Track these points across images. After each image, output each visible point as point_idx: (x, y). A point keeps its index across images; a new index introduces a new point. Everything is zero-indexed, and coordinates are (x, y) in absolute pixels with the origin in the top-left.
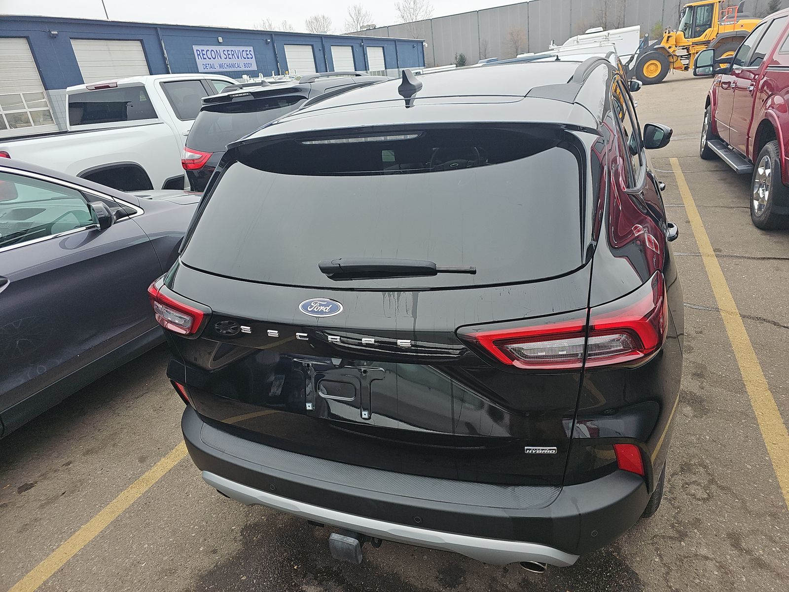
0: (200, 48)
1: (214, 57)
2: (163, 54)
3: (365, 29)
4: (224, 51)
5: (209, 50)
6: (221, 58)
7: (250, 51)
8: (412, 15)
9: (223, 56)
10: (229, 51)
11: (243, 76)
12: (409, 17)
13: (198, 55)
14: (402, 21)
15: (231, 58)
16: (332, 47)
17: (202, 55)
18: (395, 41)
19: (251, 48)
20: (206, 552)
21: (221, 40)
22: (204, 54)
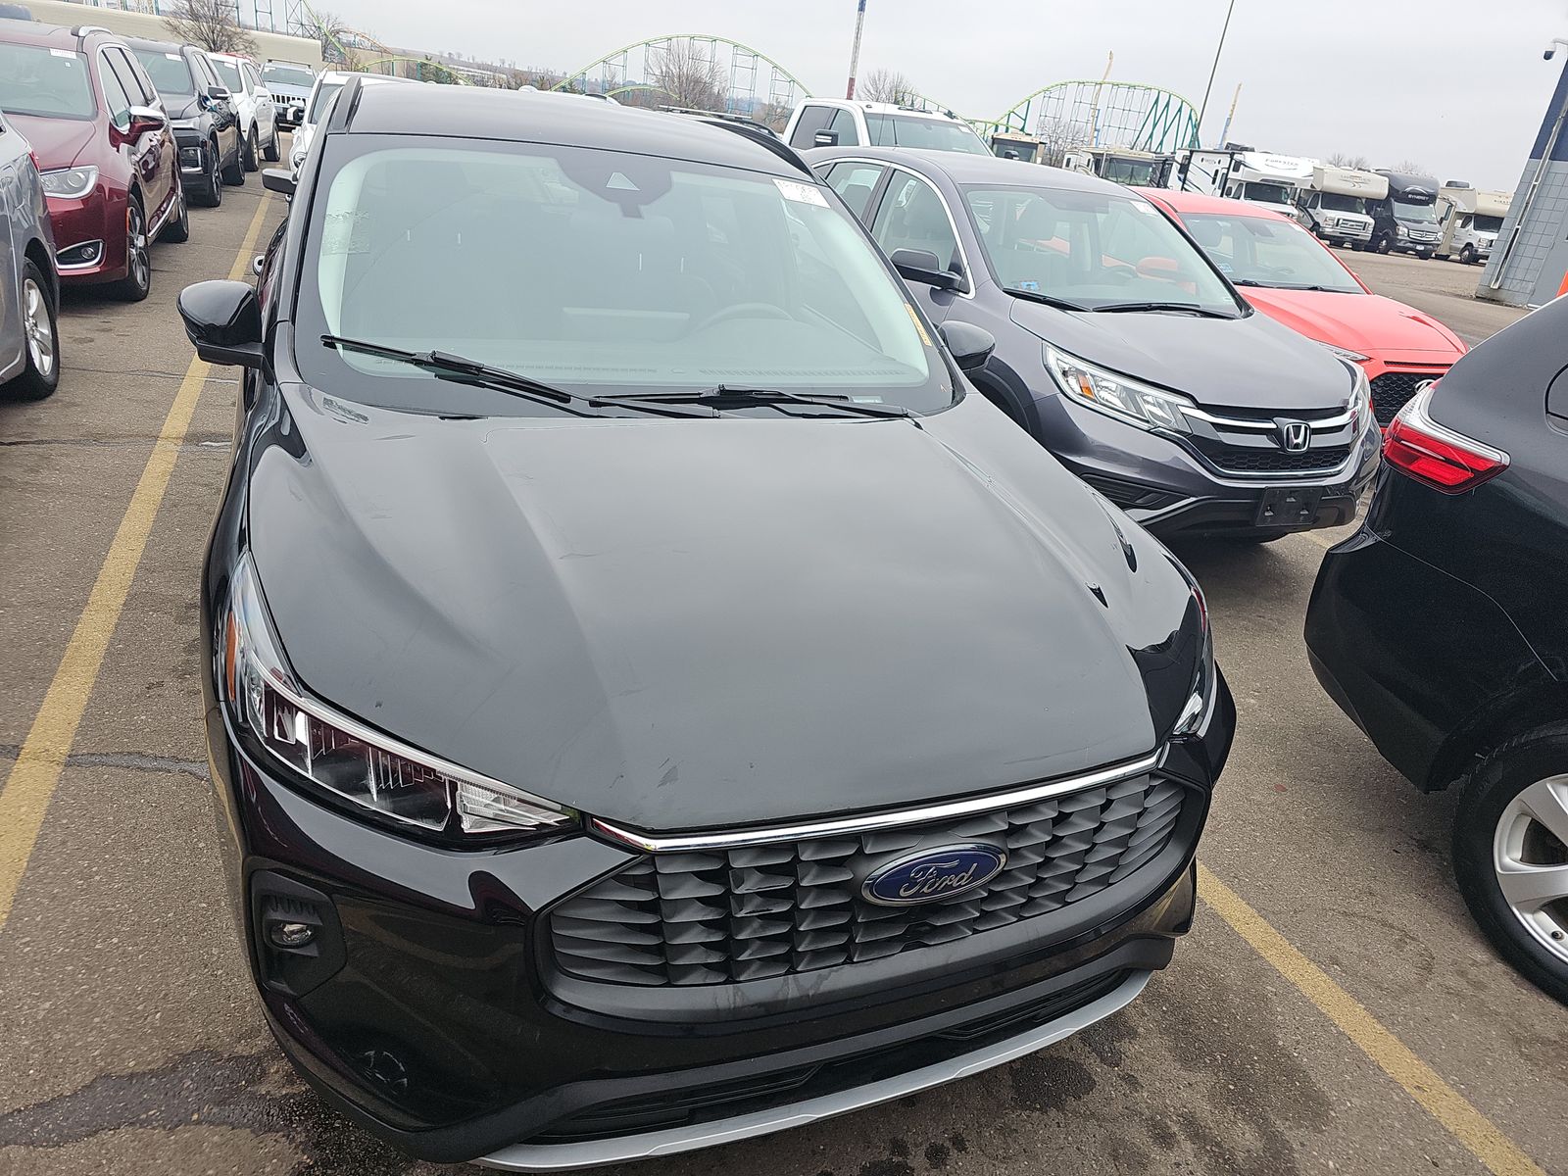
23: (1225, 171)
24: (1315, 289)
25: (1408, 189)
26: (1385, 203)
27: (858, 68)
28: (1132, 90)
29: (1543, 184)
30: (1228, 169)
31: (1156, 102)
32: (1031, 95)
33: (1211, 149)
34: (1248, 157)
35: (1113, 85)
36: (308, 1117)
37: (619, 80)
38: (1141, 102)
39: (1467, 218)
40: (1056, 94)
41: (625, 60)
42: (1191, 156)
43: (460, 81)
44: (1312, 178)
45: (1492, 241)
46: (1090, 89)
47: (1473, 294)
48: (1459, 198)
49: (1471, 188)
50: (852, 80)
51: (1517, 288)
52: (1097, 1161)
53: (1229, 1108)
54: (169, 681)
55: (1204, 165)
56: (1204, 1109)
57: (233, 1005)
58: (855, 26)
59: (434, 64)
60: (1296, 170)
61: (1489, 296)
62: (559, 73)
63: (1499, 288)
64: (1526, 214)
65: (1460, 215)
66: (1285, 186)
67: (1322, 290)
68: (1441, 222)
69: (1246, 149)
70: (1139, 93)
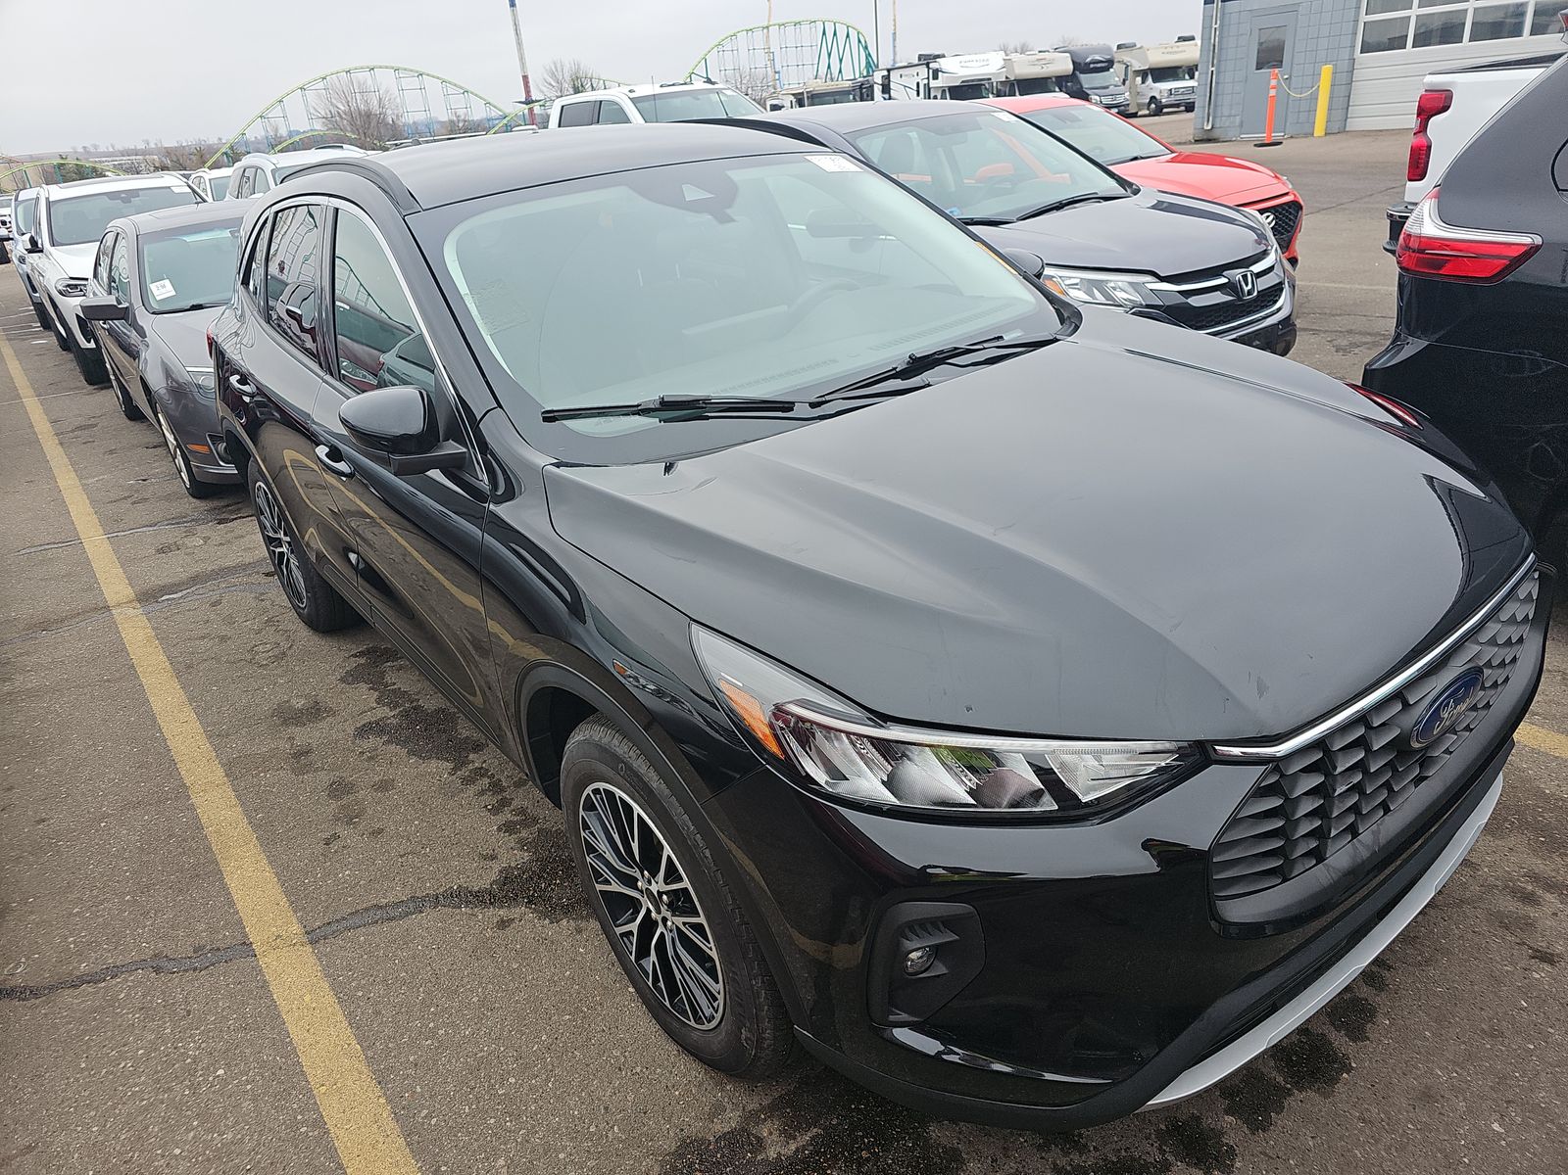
23: (926, 81)
24: (1135, 159)
25: (1088, 60)
26: (1072, 77)
27: (528, 64)
28: (798, 26)
29: (1222, 25)
30: (928, 78)
31: (824, 33)
32: (705, 52)
33: (906, 64)
34: (942, 64)
35: (780, 25)
36: (835, 1157)
37: (283, 132)
38: (810, 36)
39: (1144, 74)
40: (728, 47)
41: (283, 110)
42: (889, 75)
43: (107, 173)
44: (1004, 69)
45: (1171, 90)
46: (759, 35)
47: (1191, 138)
48: (1132, 58)
49: (1138, 46)
50: (525, 78)
51: (1227, 124)
52: (1495, 936)
53: (1554, 856)
54: (343, 831)
55: (905, 81)
56: (1538, 864)
57: (677, 1093)
58: (512, 23)
59: (71, 161)
60: (988, 65)
61: (1205, 137)
62: (213, 140)
63: (1212, 127)
64: (1216, 55)
65: (1137, 73)
66: (983, 82)
67: (1142, 158)
68: (1124, 83)
69: (938, 56)
70: (805, 27)
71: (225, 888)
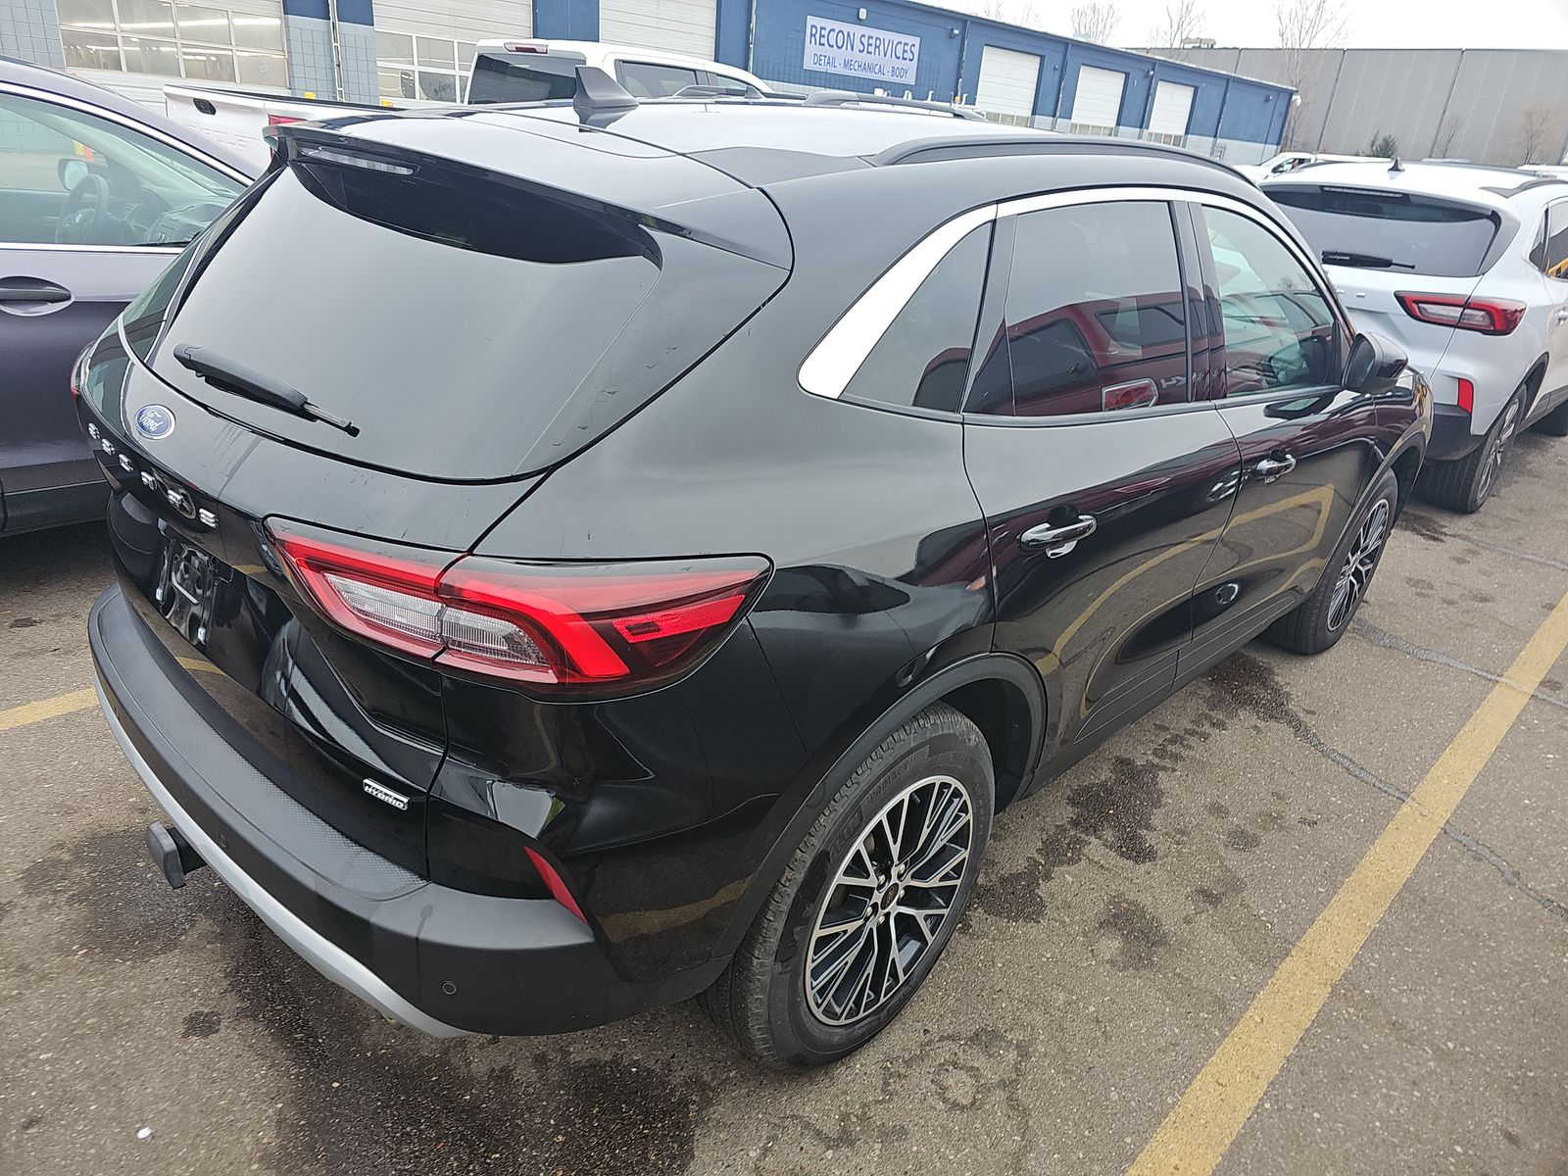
0: (819, 22)
1: (840, 45)
2: (749, 21)
3: (1190, 46)
4: (863, 36)
5: (834, 30)
6: (852, 49)
7: (913, 45)
8: (1304, 31)
9: (858, 46)
10: (872, 38)
11: (876, 90)
12: (1297, 36)
13: (812, 35)
14: (1277, 43)
15: (871, 53)
16: (1082, 67)
17: (820, 36)
18: (1227, 79)
19: (917, 41)
20: (134, 808)
21: (863, 14)
22: (824, 36)
71: (1416, 872)
